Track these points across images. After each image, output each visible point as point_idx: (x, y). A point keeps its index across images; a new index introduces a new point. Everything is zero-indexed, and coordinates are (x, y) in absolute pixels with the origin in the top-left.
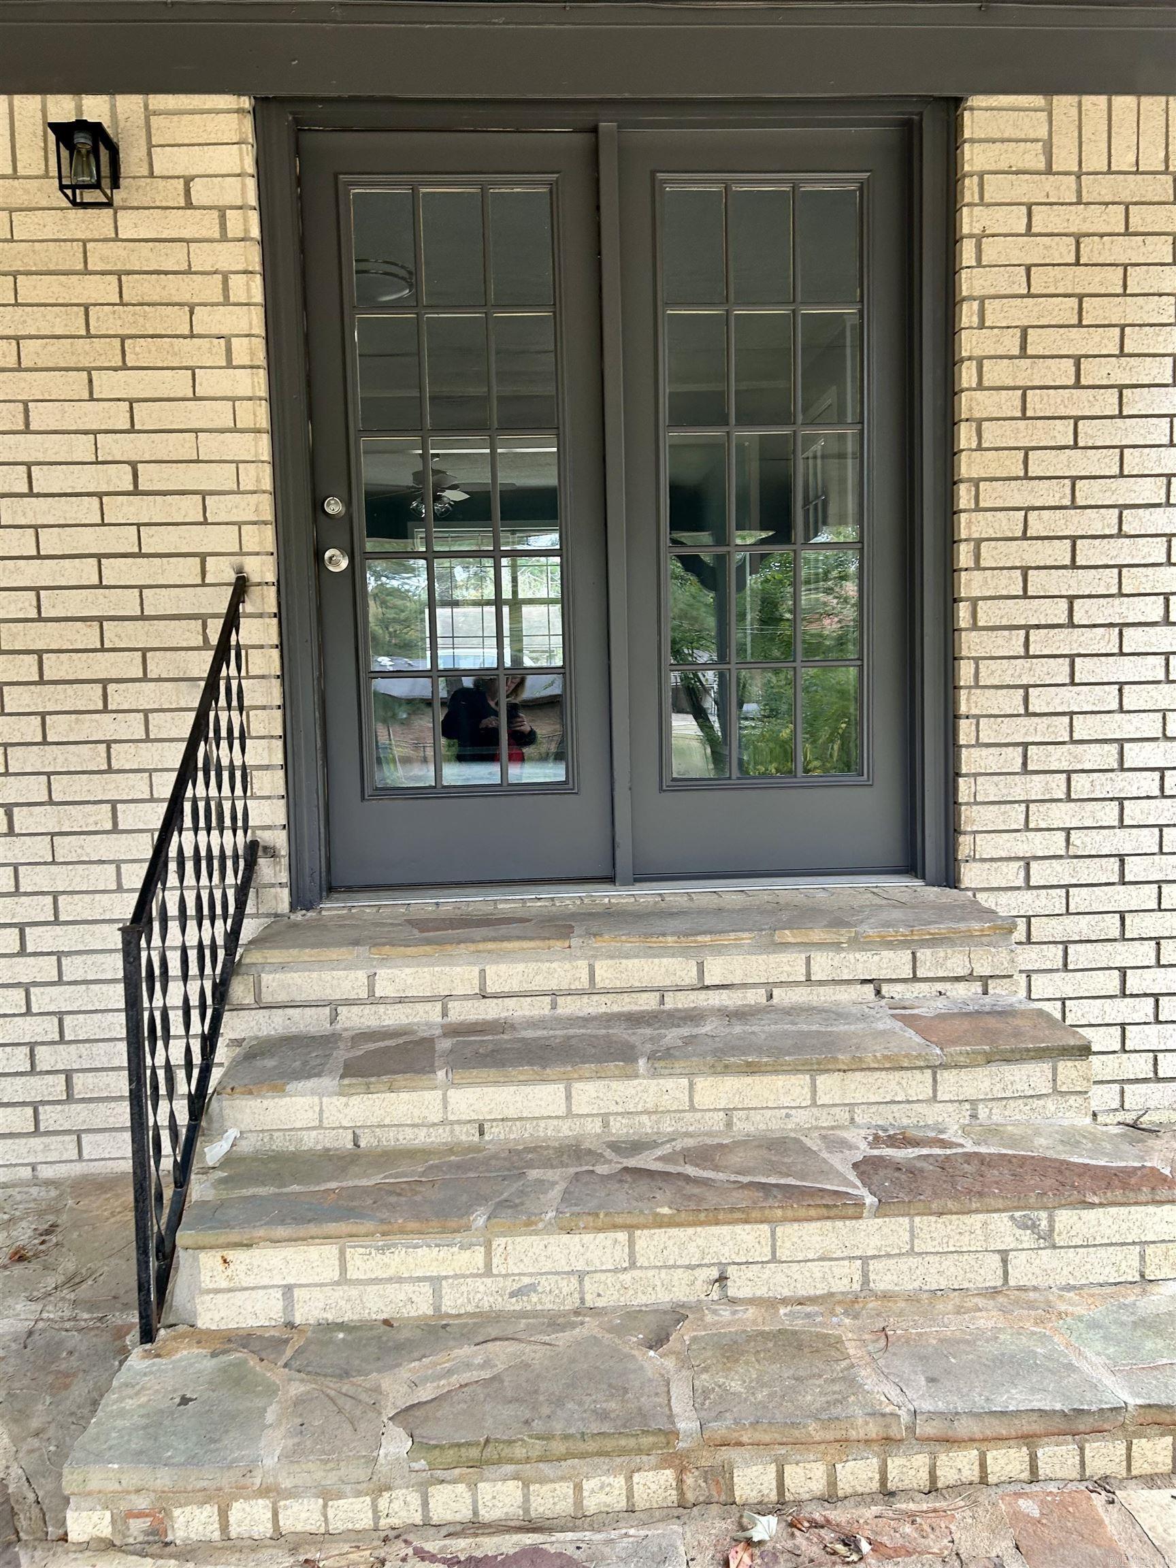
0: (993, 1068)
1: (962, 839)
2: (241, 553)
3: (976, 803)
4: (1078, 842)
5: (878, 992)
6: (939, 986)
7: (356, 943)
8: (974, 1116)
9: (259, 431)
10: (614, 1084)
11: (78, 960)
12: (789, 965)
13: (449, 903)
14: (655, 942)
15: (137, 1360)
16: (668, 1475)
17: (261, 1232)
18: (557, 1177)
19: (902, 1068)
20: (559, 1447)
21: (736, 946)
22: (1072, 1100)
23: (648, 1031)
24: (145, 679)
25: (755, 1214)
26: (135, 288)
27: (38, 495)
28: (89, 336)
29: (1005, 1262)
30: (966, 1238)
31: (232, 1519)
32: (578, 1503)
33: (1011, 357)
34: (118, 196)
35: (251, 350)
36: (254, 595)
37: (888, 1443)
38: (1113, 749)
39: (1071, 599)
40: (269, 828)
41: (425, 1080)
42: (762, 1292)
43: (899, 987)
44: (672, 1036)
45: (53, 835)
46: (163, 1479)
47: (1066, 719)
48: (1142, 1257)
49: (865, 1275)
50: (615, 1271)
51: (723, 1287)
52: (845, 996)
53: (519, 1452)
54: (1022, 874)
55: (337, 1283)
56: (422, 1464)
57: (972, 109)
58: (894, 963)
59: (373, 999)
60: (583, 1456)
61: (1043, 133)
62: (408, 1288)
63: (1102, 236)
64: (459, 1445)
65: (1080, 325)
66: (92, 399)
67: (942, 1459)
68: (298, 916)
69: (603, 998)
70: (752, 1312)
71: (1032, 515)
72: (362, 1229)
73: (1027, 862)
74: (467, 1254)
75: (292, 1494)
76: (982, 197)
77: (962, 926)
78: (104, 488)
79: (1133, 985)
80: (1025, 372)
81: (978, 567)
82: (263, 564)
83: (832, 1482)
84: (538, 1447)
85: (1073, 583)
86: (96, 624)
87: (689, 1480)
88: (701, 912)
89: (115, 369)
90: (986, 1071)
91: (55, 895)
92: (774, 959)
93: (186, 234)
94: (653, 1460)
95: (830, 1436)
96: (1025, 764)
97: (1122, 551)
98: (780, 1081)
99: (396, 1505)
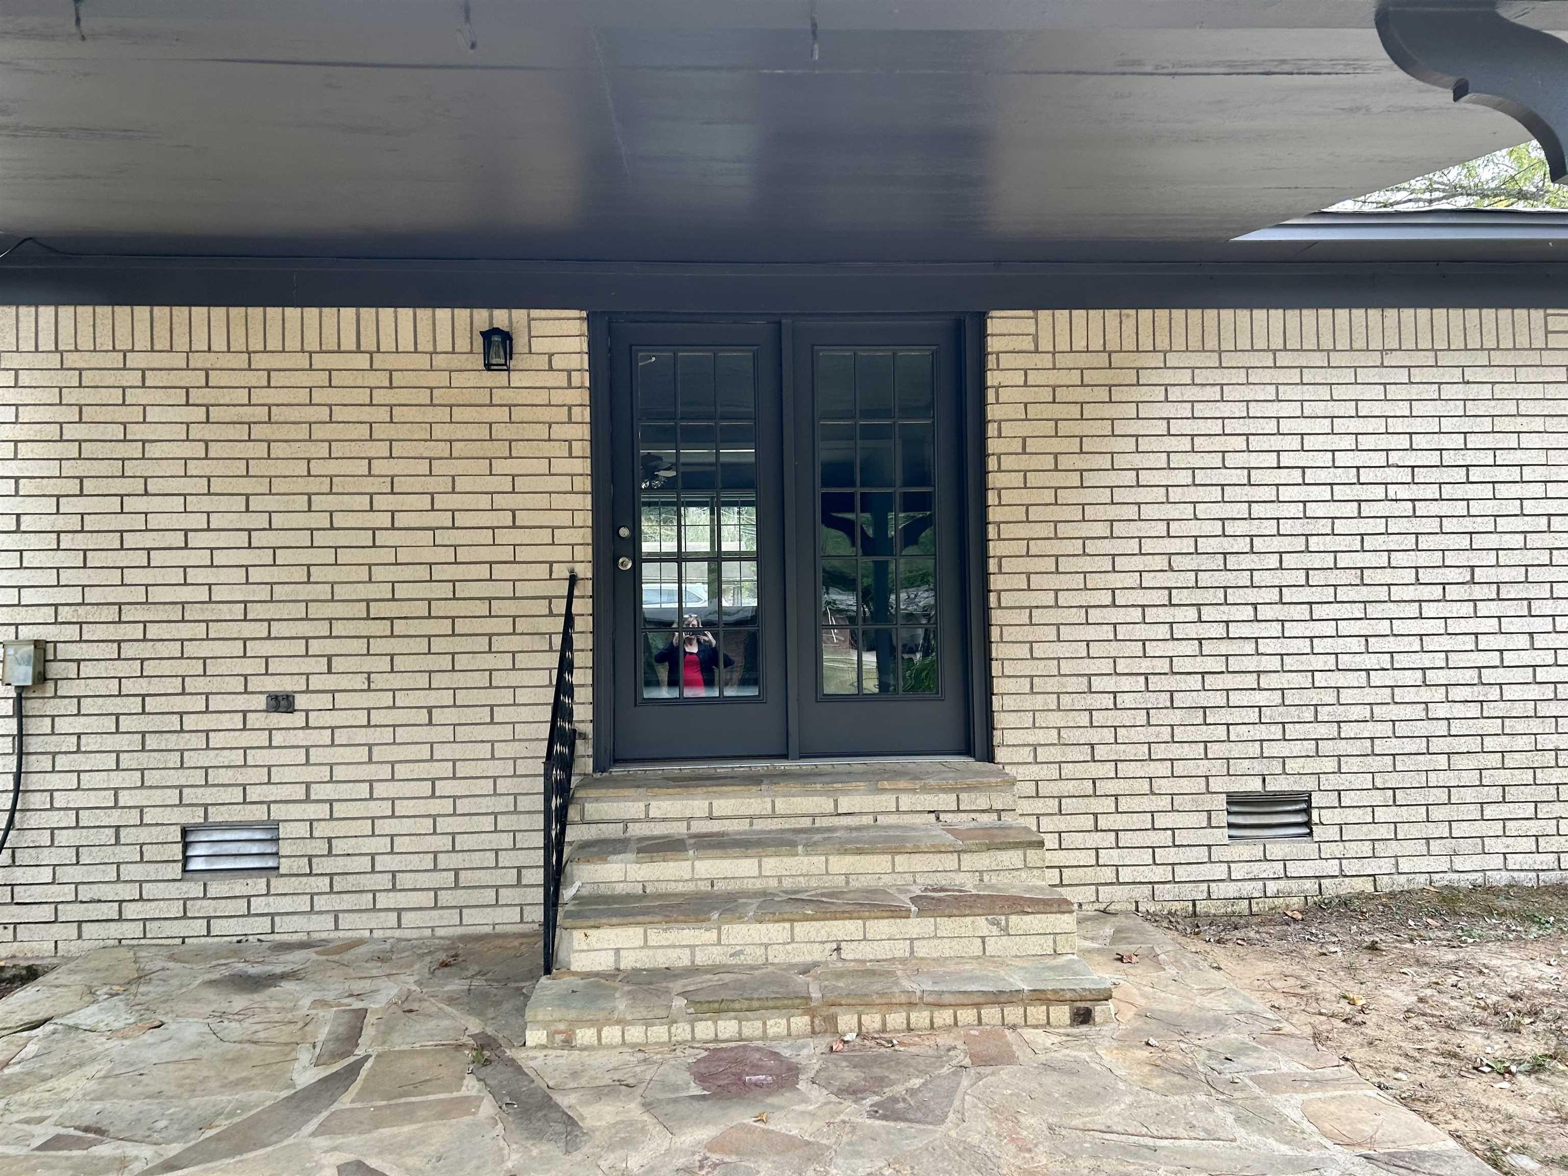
0: (991, 853)
1: (995, 732)
2: (573, 561)
3: (1003, 711)
4: (1065, 736)
5: (938, 818)
6: (973, 815)
7: (639, 787)
8: (981, 880)
9: (586, 493)
10: (785, 859)
11: (465, 801)
12: (886, 801)
13: (688, 768)
14: (809, 787)
15: (544, 980)
16: (807, 1018)
17: (604, 921)
18: (755, 902)
19: (941, 852)
20: (756, 1004)
21: (857, 790)
22: (1035, 872)
23: (805, 836)
24: (514, 633)
25: (855, 915)
26: (518, 414)
27: (458, 528)
28: (491, 440)
29: (984, 942)
30: (963, 929)
31: (603, 1036)
32: (765, 1031)
33: (1017, 454)
34: (512, 364)
35: (582, 448)
36: (580, 584)
37: (911, 1005)
38: (1085, 679)
39: (1056, 591)
40: (583, 721)
41: (682, 855)
42: (859, 957)
43: (950, 815)
44: (817, 837)
45: (455, 725)
46: (572, 1015)
47: (1056, 662)
48: (1055, 942)
49: (912, 948)
50: (784, 944)
51: (839, 954)
52: (918, 820)
53: (737, 1006)
54: (1032, 754)
55: (642, 948)
56: (692, 1010)
57: (992, 318)
58: (946, 801)
59: (648, 819)
60: (767, 1009)
61: (1032, 330)
62: (678, 951)
63: (1068, 386)
64: (709, 1002)
65: (1056, 436)
66: (491, 474)
67: (936, 1014)
68: (598, 775)
69: (780, 820)
70: (852, 964)
71: (1032, 543)
72: (656, 919)
73: (1035, 747)
74: (708, 934)
75: (631, 1023)
76: (998, 365)
77: (985, 780)
78: (496, 524)
79: (1102, 824)
80: (1025, 462)
81: (1000, 572)
82: (585, 568)
83: (884, 1024)
84: (746, 1004)
85: (1057, 582)
86: (487, 602)
87: (817, 1021)
88: (838, 774)
89: (505, 458)
90: (987, 854)
91: (454, 762)
92: (878, 798)
93: (548, 385)
94: (800, 1011)
95: (883, 1001)
96: (1032, 688)
97: (1086, 564)
98: (875, 859)
99: (679, 1031)
